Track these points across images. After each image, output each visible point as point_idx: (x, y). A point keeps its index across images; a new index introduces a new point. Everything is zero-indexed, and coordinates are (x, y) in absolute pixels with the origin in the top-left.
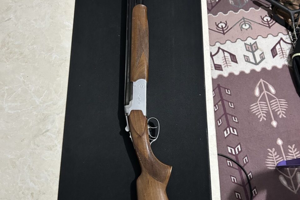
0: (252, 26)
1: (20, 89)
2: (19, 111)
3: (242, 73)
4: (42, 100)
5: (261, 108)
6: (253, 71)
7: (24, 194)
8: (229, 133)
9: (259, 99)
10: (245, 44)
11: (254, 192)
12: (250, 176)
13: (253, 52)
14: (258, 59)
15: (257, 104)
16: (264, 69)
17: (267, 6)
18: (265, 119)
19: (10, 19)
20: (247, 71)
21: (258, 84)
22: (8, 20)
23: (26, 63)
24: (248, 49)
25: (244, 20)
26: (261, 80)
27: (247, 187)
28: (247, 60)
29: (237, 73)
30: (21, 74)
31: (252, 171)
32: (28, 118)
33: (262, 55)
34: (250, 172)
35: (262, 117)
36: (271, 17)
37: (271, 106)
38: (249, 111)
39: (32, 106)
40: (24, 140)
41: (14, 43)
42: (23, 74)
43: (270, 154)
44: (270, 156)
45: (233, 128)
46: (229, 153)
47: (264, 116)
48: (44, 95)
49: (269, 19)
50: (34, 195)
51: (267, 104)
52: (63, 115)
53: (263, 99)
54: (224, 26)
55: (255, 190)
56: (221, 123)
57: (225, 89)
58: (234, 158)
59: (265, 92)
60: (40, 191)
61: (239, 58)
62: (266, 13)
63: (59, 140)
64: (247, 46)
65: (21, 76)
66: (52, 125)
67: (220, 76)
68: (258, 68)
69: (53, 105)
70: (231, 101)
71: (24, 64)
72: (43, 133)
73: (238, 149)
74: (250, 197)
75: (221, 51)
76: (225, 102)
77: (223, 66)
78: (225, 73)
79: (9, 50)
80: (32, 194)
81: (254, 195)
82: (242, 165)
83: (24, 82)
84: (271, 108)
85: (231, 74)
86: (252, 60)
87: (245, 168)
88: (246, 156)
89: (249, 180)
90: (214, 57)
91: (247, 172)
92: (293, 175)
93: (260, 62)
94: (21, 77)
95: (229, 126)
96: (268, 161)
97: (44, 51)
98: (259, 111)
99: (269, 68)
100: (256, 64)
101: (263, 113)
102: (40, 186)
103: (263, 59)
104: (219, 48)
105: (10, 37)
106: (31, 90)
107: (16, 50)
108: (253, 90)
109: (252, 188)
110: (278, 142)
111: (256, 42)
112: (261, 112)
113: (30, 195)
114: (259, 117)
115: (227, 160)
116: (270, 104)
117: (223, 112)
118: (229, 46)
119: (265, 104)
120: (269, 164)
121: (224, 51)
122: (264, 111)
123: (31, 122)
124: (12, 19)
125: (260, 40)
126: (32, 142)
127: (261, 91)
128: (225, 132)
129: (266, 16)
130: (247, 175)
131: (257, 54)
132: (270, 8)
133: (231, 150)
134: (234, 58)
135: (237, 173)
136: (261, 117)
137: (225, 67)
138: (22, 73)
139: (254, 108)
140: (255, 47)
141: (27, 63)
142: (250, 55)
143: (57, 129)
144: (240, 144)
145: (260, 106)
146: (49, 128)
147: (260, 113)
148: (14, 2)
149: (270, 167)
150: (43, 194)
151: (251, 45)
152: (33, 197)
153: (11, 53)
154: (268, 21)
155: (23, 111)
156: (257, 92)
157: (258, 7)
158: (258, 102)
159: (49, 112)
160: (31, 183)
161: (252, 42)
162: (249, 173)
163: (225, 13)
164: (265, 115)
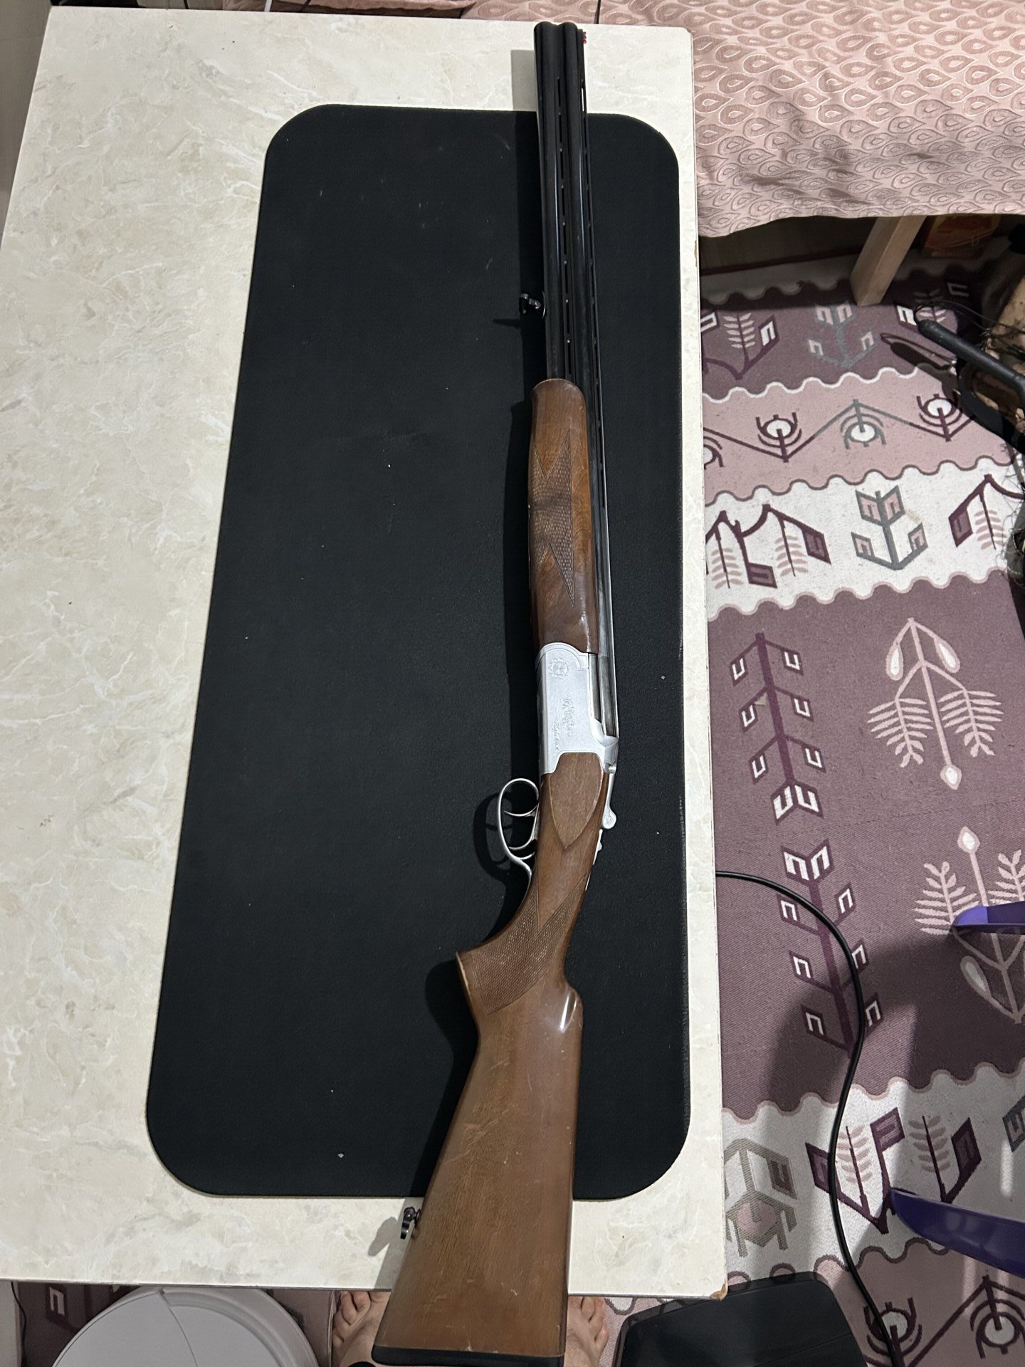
0: (885, 431)
1: (42, 646)
2: (38, 721)
3: (844, 597)
4: (115, 685)
5: (906, 721)
6: (883, 591)
7: (45, 1007)
8: (790, 803)
9: (901, 690)
10: (859, 495)
11: (872, 1011)
12: (858, 956)
13: (885, 524)
14: (903, 550)
15: (893, 707)
16: (922, 586)
17: (941, 363)
18: (920, 760)
19: (19, 402)
20: (863, 591)
21: (899, 638)
22: (13, 406)
23: (66, 555)
24: (867, 513)
25: (858, 412)
26: (912, 624)
27: (848, 995)
28: (865, 553)
29: (825, 596)
30: (50, 593)
31: (866, 940)
32: (65, 747)
33: (918, 534)
34: (861, 942)
35: (909, 752)
36: (954, 402)
37: (941, 715)
38: (862, 730)
39: (82, 706)
40: (50, 821)
41: (30, 487)
42: (56, 593)
43: (931, 882)
44: (932, 889)
45: (805, 790)
46: (789, 875)
47: (915, 750)
48: (122, 666)
49: (947, 408)
50: (77, 1011)
51: (927, 707)
52: (187, 737)
53: (916, 689)
54: (786, 430)
55: (875, 1004)
56: (764, 769)
57: (783, 650)
58: (803, 892)
59: (923, 664)
60: (96, 998)
61: (837, 543)
62: (936, 386)
63: (168, 826)
64: (865, 502)
65: (47, 601)
66: (147, 771)
67: (767, 608)
68: (901, 582)
69: (154, 703)
70: (800, 694)
71: (60, 560)
72: (116, 800)
73: (820, 861)
74: (855, 1031)
75: (771, 518)
76: (782, 699)
77: (777, 572)
78: (785, 597)
79: (13, 509)
80: (70, 1007)
81: (871, 1023)
82: (832, 917)
83: (57, 622)
84: (943, 723)
85: (805, 601)
86: (882, 553)
87: (842, 928)
88: (849, 886)
89: (854, 971)
90: (746, 539)
91: (850, 945)
92: (1011, 960)
93: (909, 559)
94: (48, 606)
95: (791, 782)
96: (924, 907)
97: (128, 516)
98: (900, 732)
99: (940, 580)
100: (896, 565)
101: (912, 738)
102: (98, 981)
103: (919, 547)
104: (767, 509)
105: (15, 466)
106: (79, 651)
107: (36, 510)
108: (882, 657)
109: (865, 1000)
110: (962, 841)
111: (896, 490)
112: (906, 734)
113: (64, 1010)
114: (898, 751)
115: (779, 899)
116: (939, 706)
117: (770, 732)
118: (799, 503)
119: (921, 707)
120: (928, 917)
121: (782, 518)
122: (917, 730)
123: (77, 760)
124: (22, 404)
125: (911, 483)
126: (76, 828)
127: (909, 660)
128: (777, 802)
129: (937, 397)
130: (847, 953)
131: (900, 530)
132: (953, 370)
133: (796, 865)
134: (816, 545)
135: (813, 945)
136: (905, 750)
137: (784, 574)
138: (51, 590)
139: (881, 720)
140: (892, 505)
141: (68, 558)
142: (874, 533)
143: (165, 787)
144: (826, 843)
145: (904, 713)
146: (137, 782)
147: (903, 740)
148: (32, 345)
149: (931, 927)
150: (107, 1009)
151: (879, 500)
152: (72, 1016)
153: (16, 521)
154: (941, 416)
155: (52, 719)
156: (894, 665)
157: (907, 365)
158: (897, 701)
159: (139, 727)
160: (69, 969)
161: (884, 487)
162: (856, 947)
163: (793, 385)
164: (918, 745)
